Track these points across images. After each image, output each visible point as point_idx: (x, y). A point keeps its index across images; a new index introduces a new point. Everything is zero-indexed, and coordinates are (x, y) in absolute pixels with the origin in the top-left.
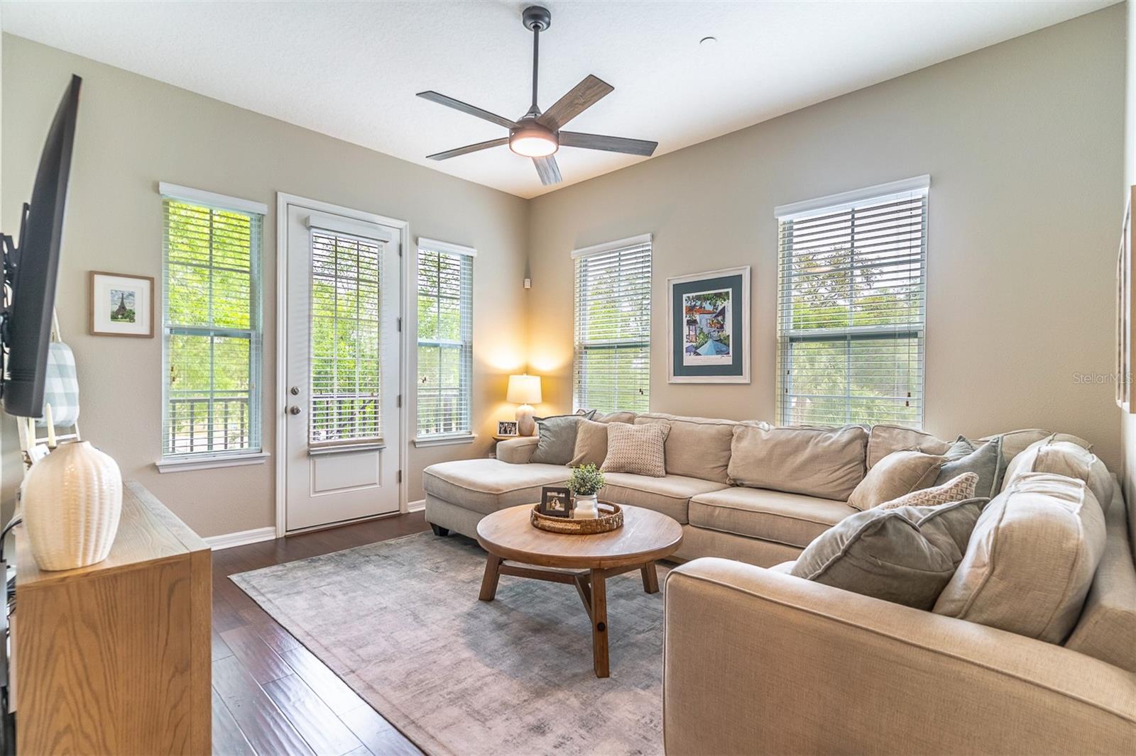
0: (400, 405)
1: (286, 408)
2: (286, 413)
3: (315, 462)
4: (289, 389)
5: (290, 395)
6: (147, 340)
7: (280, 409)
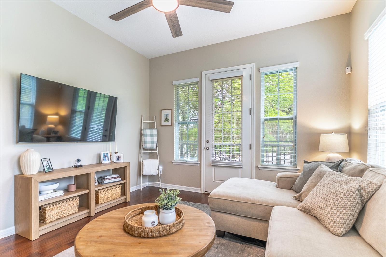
0: (251, 149)
1: (205, 147)
2: (205, 149)
3: (214, 168)
4: (206, 141)
5: (206, 143)
6: (171, 127)
7: (203, 148)
